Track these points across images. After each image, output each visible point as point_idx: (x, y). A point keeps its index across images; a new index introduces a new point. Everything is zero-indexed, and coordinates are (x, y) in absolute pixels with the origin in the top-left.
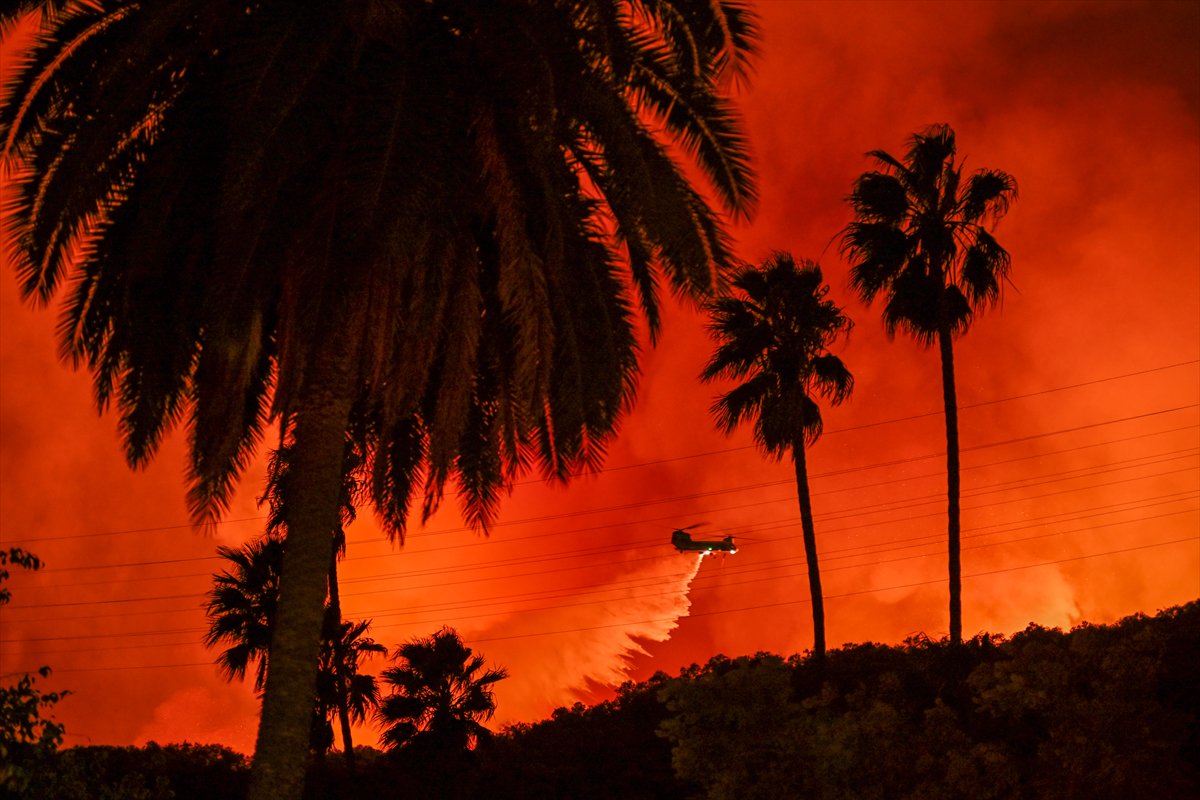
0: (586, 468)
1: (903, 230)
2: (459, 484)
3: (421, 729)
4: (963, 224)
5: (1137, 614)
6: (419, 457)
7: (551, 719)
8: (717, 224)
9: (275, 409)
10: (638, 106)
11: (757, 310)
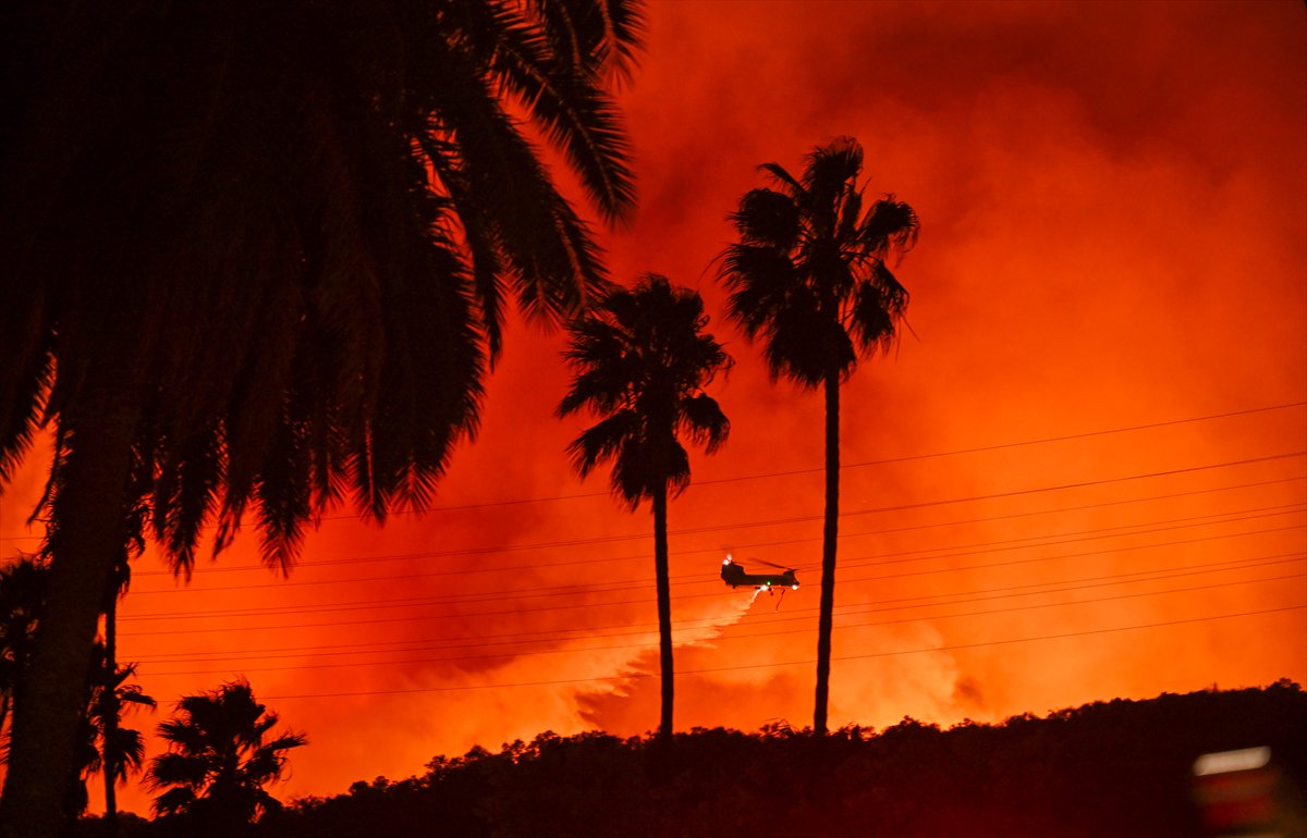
0: (409, 506)
1: (792, 257)
2: (260, 514)
3: (199, 796)
4: (862, 256)
5: (1025, 714)
6: (216, 481)
7: (348, 793)
8: (585, 233)
9: (49, 413)
10: (501, 91)
11: (626, 338)
